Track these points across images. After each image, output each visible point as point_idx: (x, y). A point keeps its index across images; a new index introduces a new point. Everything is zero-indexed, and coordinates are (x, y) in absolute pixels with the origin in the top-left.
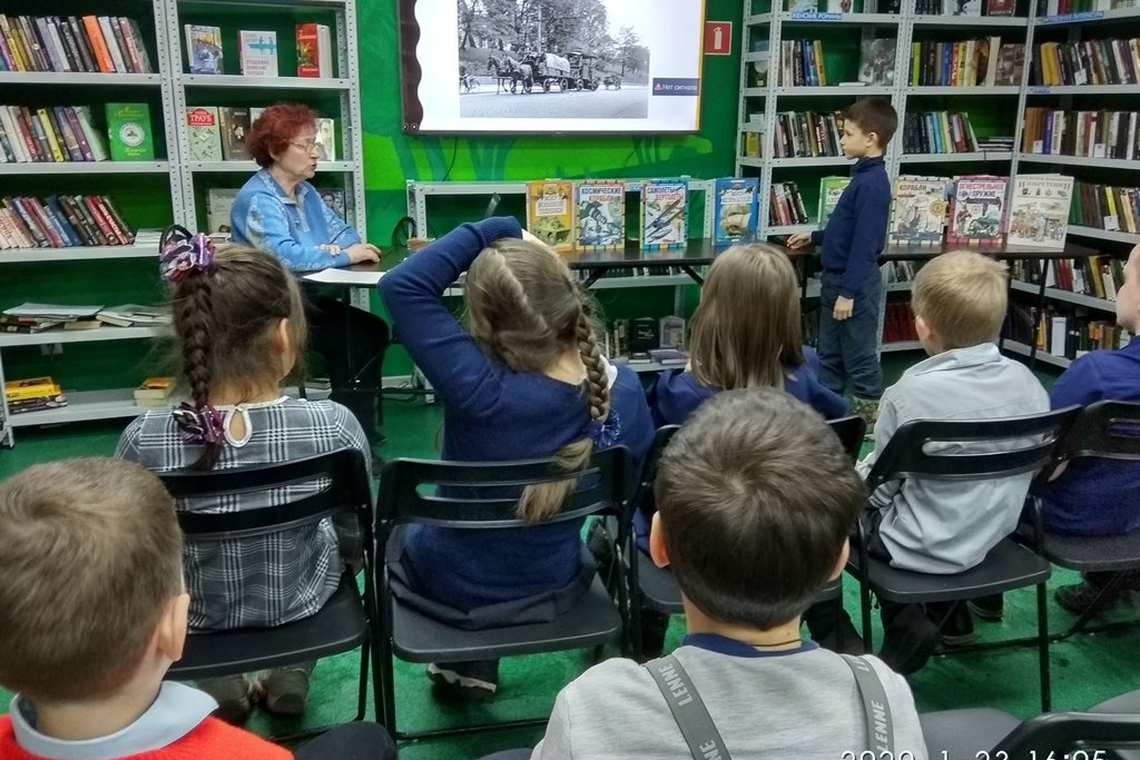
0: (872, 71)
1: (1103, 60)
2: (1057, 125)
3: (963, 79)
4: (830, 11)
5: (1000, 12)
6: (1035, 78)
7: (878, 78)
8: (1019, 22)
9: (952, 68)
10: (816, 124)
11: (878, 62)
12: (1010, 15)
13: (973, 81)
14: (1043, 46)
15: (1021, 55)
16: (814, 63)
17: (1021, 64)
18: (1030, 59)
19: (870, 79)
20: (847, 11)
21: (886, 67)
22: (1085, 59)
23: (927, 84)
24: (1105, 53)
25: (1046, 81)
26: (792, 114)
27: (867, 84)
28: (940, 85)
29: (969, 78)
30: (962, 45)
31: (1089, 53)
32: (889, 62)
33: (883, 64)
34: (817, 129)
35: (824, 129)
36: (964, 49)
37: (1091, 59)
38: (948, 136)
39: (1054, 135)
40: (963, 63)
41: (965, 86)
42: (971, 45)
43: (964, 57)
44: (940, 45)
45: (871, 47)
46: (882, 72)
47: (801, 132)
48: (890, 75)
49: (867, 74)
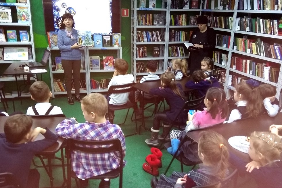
3: (183, 24)
4: (150, 8)
5: (194, 8)
9: (180, 21)
12: (197, 9)
13: (186, 24)
20: (154, 8)
26: (139, 32)
29: (185, 24)
30: (182, 15)
40: (183, 20)
41: (184, 25)
42: (184, 15)
43: (183, 18)
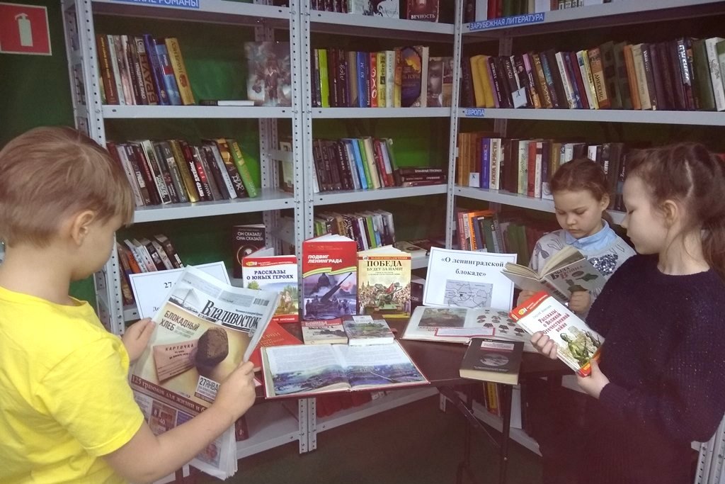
0: (263, 86)
1: (544, 76)
2: (494, 155)
3: (384, 98)
5: (422, 16)
6: (467, 99)
7: (272, 94)
8: (445, 29)
9: (371, 84)
10: (189, 158)
11: (270, 73)
12: (433, 20)
14: (474, 60)
15: (449, 70)
16: (170, 70)
17: (449, 80)
18: (460, 75)
19: (262, 96)
21: (279, 81)
22: (523, 76)
23: (340, 105)
24: (547, 69)
25: (479, 102)
27: (258, 104)
28: (358, 106)
29: (392, 98)
30: (379, 55)
31: (528, 68)
32: (284, 73)
33: (277, 76)
34: (192, 164)
35: (203, 164)
36: (383, 61)
37: (530, 76)
38: (373, 168)
39: (491, 167)
40: (383, 78)
43: (384, 70)
44: (352, 54)
45: (258, 52)
46: (275, 87)
47: (167, 170)
48: (286, 91)
49: (257, 90)
